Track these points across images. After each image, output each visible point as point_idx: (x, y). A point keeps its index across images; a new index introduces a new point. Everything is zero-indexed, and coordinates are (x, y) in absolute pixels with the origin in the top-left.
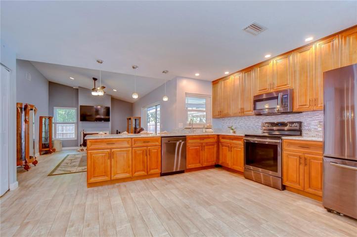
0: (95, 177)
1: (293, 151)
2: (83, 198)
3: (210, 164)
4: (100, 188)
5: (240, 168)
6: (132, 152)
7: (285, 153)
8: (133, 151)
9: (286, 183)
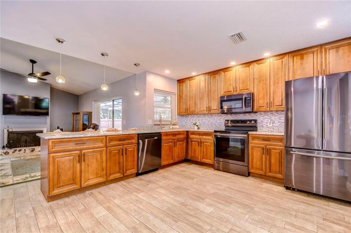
0: (60, 187)
1: (258, 144)
2: (49, 217)
3: (181, 159)
4: (67, 200)
5: (211, 161)
6: (107, 152)
7: (250, 145)
8: (108, 150)
9: (252, 171)
